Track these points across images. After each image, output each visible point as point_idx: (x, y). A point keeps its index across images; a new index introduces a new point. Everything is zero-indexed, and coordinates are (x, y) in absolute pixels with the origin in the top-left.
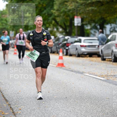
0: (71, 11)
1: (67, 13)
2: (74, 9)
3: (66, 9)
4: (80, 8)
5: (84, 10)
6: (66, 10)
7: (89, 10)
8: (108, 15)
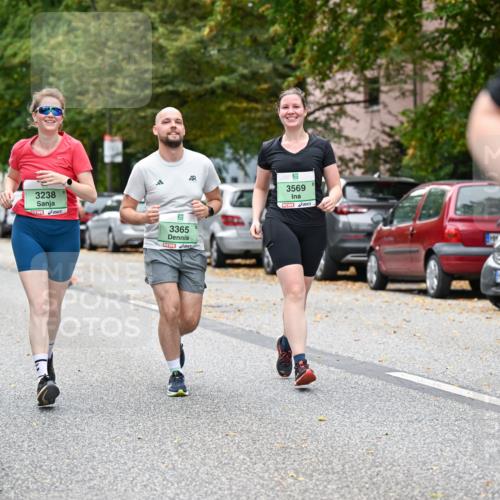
0: (94, 121)
1: (83, 125)
2: (103, 115)
3: (80, 113)
4: (119, 112)
5: (132, 118)
6: (79, 118)
7: (144, 118)
8: (199, 133)
